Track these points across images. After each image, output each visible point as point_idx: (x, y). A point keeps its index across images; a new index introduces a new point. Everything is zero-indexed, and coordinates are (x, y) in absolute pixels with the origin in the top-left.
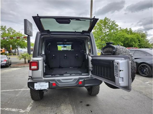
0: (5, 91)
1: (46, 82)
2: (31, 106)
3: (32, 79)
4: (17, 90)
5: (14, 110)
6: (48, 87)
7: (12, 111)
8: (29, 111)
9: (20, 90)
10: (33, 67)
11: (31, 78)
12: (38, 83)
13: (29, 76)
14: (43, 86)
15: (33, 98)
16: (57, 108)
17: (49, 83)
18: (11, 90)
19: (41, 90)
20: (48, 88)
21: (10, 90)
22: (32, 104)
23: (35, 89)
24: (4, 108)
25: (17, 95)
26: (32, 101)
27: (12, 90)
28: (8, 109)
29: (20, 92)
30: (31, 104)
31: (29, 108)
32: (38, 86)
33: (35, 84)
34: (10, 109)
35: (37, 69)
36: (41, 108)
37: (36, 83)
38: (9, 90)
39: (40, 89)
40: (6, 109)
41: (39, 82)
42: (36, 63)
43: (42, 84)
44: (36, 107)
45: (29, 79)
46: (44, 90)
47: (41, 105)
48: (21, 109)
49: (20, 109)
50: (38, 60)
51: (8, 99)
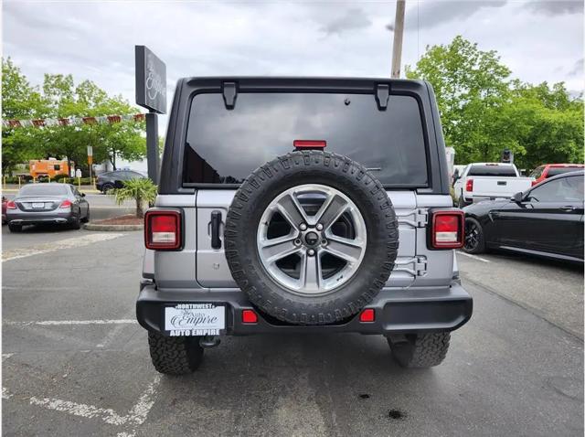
0: (55, 323)
1: (216, 304)
2: (151, 397)
3: (156, 289)
4: (101, 322)
5: (82, 410)
6: (223, 327)
7: (77, 414)
8: (141, 422)
9: (110, 322)
10: (160, 237)
11: (151, 281)
12: (179, 306)
13: (146, 275)
14: (203, 320)
15: (159, 364)
16: (261, 416)
17: (228, 307)
18: (78, 322)
19: (191, 336)
20: (221, 330)
21: (74, 322)
22: (157, 388)
23: (170, 331)
24: (47, 400)
25: (99, 346)
26: (158, 378)
27: (82, 322)
28: (60, 402)
29: (111, 334)
30: (151, 390)
31: (142, 409)
32: (178, 321)
33: (169, 312)
34: (69, 404)
35: (176, 243)
36: (192, 410)
37: (173, 304)
38: (70, 323)
39: (188, 334)
40: (53, 405)
41: (185, 303)
42: (174, 218)
43: (199, 310)
44: (174, 403)
45: (143, 286)
46: (206, 338)
47: (194, 399)
48: (110, 411)
49: (109, 407)
50: (180, 208)
51: (63, 357)
